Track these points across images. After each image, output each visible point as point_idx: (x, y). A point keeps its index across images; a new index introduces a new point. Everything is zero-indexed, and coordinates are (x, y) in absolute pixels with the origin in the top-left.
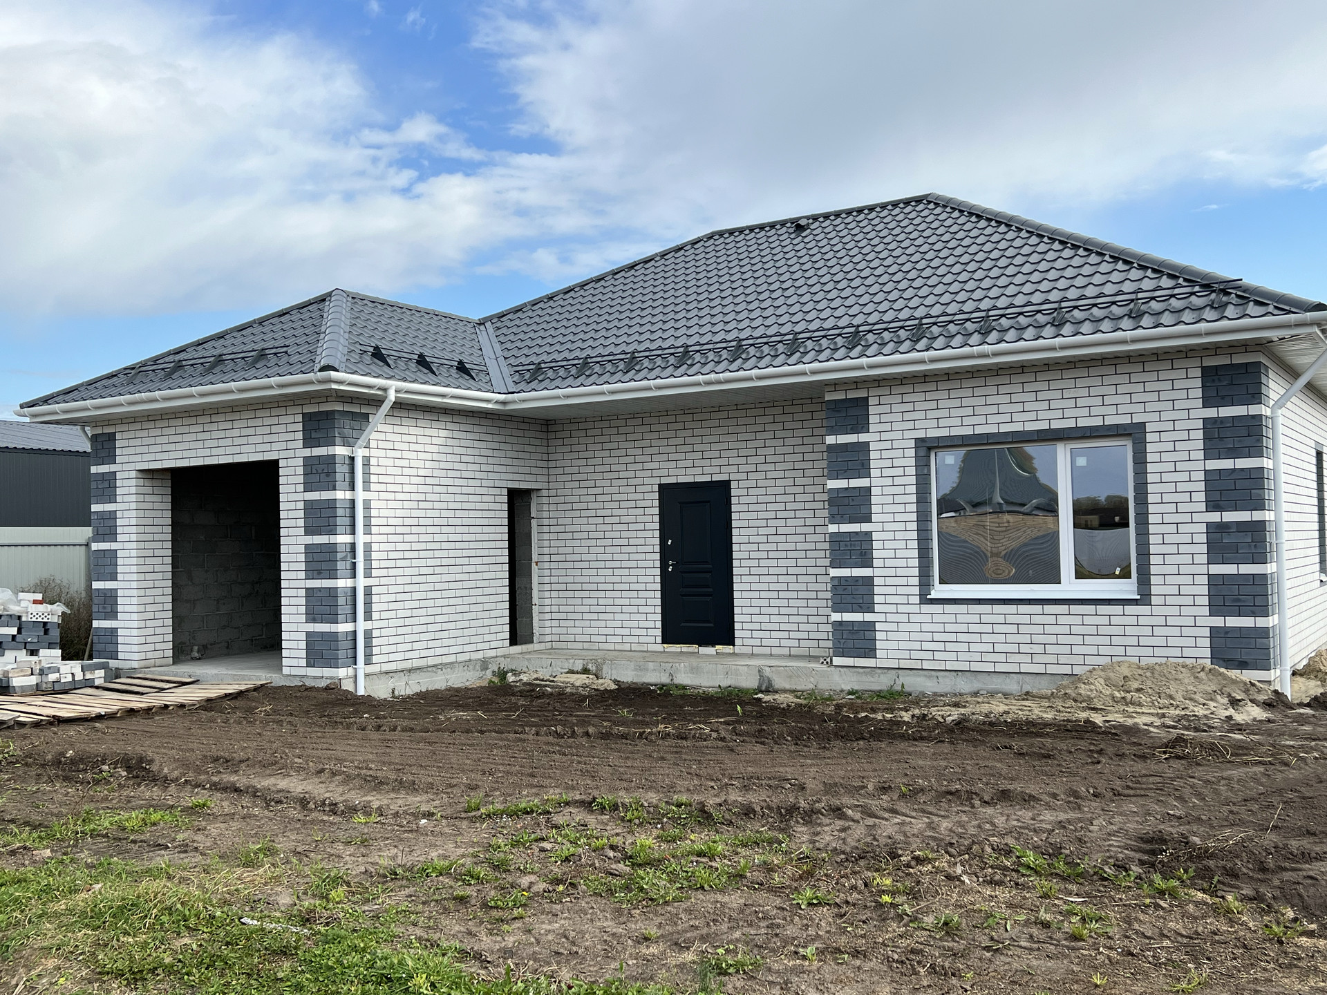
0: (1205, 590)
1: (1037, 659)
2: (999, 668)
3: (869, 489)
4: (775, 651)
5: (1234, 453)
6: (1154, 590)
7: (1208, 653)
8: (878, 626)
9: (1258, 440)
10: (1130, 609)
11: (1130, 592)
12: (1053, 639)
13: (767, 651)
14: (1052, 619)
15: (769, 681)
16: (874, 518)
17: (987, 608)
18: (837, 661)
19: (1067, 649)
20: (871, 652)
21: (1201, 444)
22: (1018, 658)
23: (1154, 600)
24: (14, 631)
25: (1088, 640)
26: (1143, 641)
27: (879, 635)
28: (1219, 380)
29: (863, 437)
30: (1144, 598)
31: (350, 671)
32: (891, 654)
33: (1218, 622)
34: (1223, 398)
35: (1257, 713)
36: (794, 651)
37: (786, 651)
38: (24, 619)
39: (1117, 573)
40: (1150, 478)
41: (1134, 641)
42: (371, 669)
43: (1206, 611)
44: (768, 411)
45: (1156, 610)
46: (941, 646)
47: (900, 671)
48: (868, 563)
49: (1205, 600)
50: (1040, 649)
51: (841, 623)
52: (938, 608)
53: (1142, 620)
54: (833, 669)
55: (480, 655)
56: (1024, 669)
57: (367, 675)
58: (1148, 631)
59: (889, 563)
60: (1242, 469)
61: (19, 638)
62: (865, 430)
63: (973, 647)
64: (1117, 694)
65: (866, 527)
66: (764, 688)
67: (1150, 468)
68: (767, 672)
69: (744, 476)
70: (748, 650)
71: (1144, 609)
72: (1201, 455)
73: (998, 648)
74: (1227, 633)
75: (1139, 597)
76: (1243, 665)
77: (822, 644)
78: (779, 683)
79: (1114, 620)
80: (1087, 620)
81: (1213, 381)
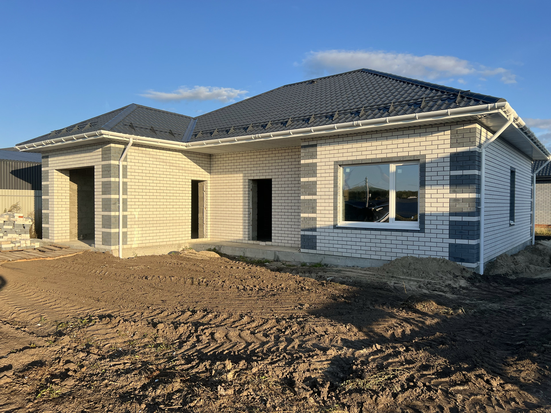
0: (448, 227)
1: (378, 253)
2: (363, 256)
3: (316, 182)
5: (463, 168)
6: (426, 226)
7: (447, 254)
8: (318, 237)
9: (474, 162)
10: (416, 234)
11: (417, 227)
12: (384, 245)
13: (283, 245)
14: (384, 237)
15: (278, 257)
16: (318, 193)
17: (359, 231)
18: (302, 250)
19: (389, 250)
20: (314, 247)
21: (448, 164)
22: (370, 253)
23: (426, 231)
24: (11, 227)
25: (398, 246)
26: (421, 248)
27: (318, 241)
28: (458, 136)
29: (314, 161)
30: (422, 229)
31: (117, 247)
32: (322, 249)
33: (452, 241)
34: (459, 143)
37: (290, 245)
38: (16, 223)
39: (412, 218)
40: (427, 179)
41: (417, 248)
42: (125, 246)
43: (448, 236)
44: (287, 151)
45: (427, 235)
46: (340, 246)
47: (325, 256)
48: (314, 212)
49: (447, 232)
50: (379, 249)
51: (304, 235)
52: (340, 231)
53: (421, 239)
54: (301, 253)
55: (178, 242)
56: (373, 257)
57: (123, 249)
58: (423, 244)
59: (322, 212)
60: (466, 175)
61: (13, 230)
62: (315, 158)
63: (353, 247)
65: (314, 197)
66: (276, 260)
67: (427, 174)
68: (277, 253)
69: (277, 177)
70: (276, 244)
71: (422, 235)
72: (448, 168)
73: (363, 248)
74: (456, 246)
75: (419, 229)
76: (462, 260)
78: (282, 258)
79: (409, 239)
80: (398, 238)
81: (455, 136)
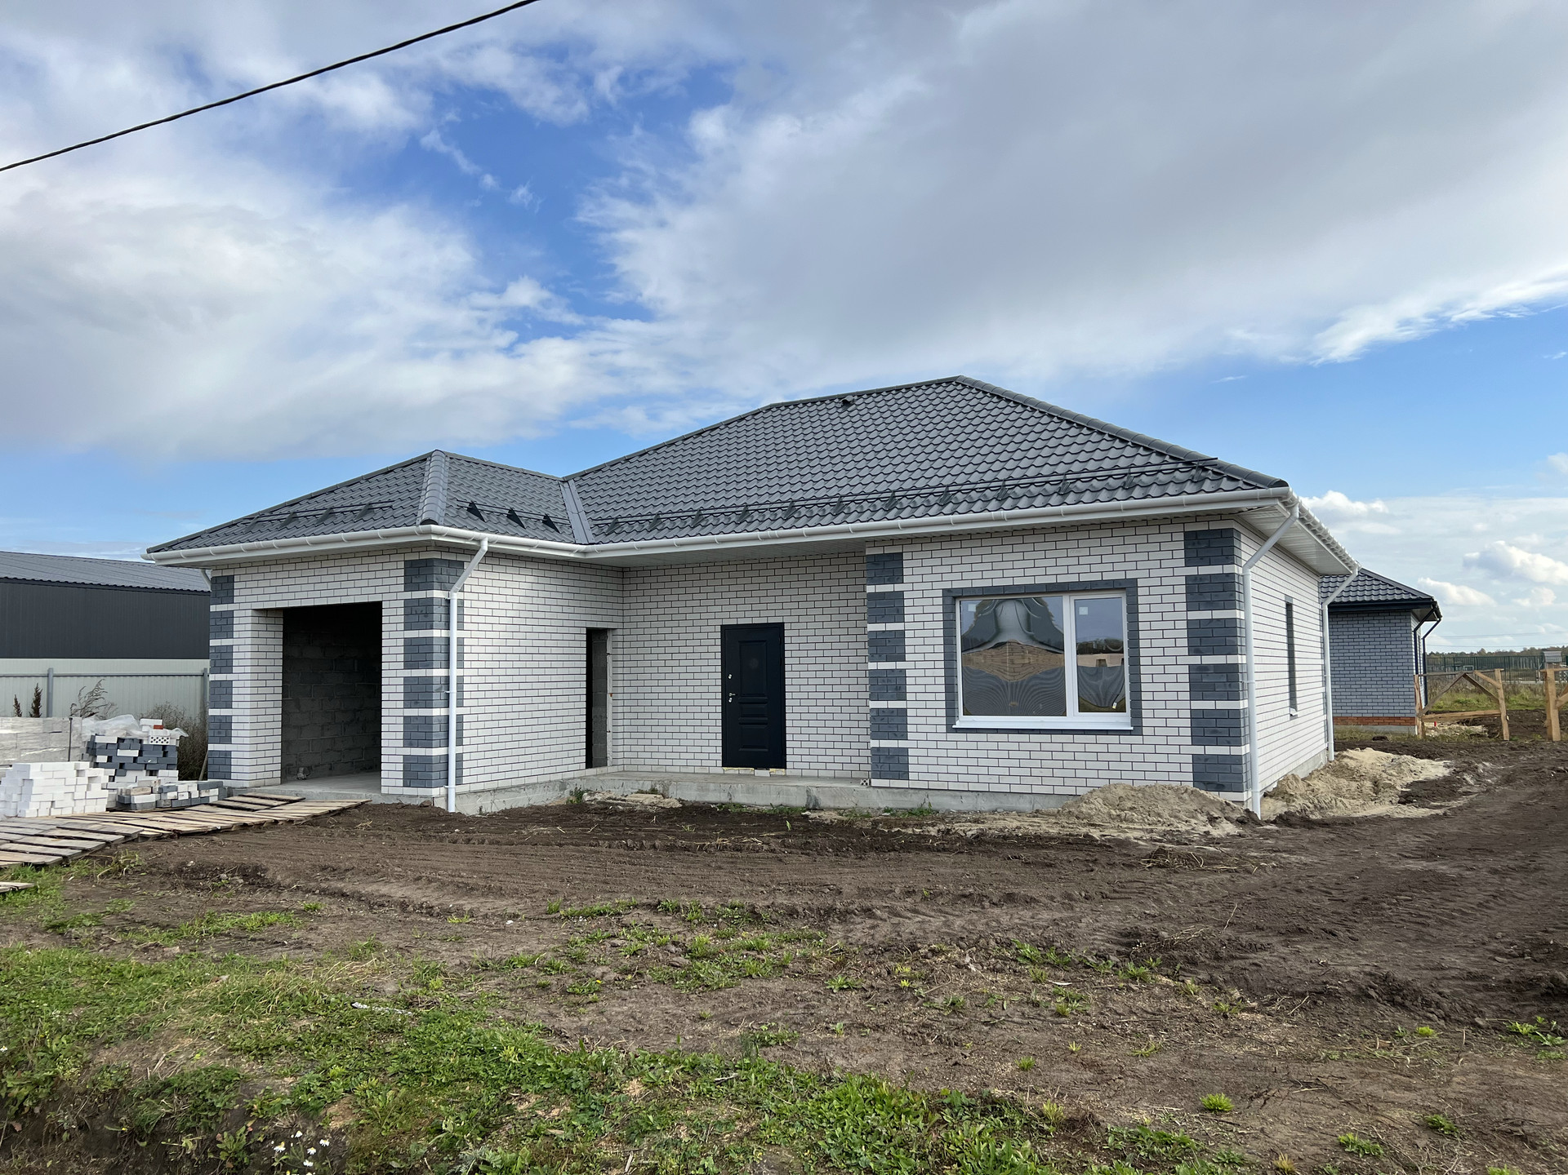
0: (1188, 723)
1: (1046, 781)
2: (1015, 789)
3: (903, 632)
4: (822, 773)
5: (1211, 606)
6: (1145, 722)
7: (1190, 777)
8: (910, 752)
9: (1231, 595)
10: (1124, 739)
11: (1126, 724)
12: (1059, 764)
13: (815, 773)
14: (1059, 747)
15: (816, 800)
16: (908, 657)
17: (1004, 737)
18: (875, 782)
19: (1071, 773)
20: (903, 774)
21: (1183, 598)
22: (1030, 780)
23: (1145, 731)
24: (136, 753)
25: (1090, 765)
26: (1136, 766)
27: (911, 760)
28: (1199, 543)
29: (898, 587)
30: (1137, 730)
31: (442, 790)
32: (922, 776)
33: (1199, 750)
34: (1202, 558)
35: (1230, 828)
36: (838, 774)
37: (831, 774)
38: (145, 743)
39: (1114, 707)
40: (1141, 626)
41: (1128, 766)
42: (461, 789)
43: (1189, 740)
44: (817, 563)
45: (1147, 740)
46: (964, 770)
47: (929, 792)
48: (902, 697)
49: (1188, 732)
50: (1048, 773)
51: (879, 749)
52: (961, 736)
53: (1135, 749)
54: (871, 789)
55: (559, 777)
56: (1036, 790)
57: (457, 795)
58: (1140, 758)
59: (920, 697)
60: (1218, 620)
61: (140, 760)
62: (900, 581)
63: (992, 771)
64: (1113, 812)
65: (900, 665)
66: (811, 806)
67: (1141, 617)
68: (814, 792)
69: (796, 619)
70: (798, 773)
71: (1137, 739)
72: (1184, 607)
73: (1013, 771)
74: (1206, 760)
75: (1132, 728)
76: (1220, 788)
77: (863, 767)
78: (824, 801)
79: (1112, 748)
80: (1089, 748)
81: (1194, 544)
